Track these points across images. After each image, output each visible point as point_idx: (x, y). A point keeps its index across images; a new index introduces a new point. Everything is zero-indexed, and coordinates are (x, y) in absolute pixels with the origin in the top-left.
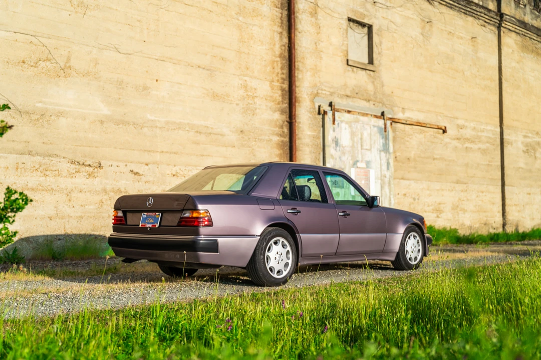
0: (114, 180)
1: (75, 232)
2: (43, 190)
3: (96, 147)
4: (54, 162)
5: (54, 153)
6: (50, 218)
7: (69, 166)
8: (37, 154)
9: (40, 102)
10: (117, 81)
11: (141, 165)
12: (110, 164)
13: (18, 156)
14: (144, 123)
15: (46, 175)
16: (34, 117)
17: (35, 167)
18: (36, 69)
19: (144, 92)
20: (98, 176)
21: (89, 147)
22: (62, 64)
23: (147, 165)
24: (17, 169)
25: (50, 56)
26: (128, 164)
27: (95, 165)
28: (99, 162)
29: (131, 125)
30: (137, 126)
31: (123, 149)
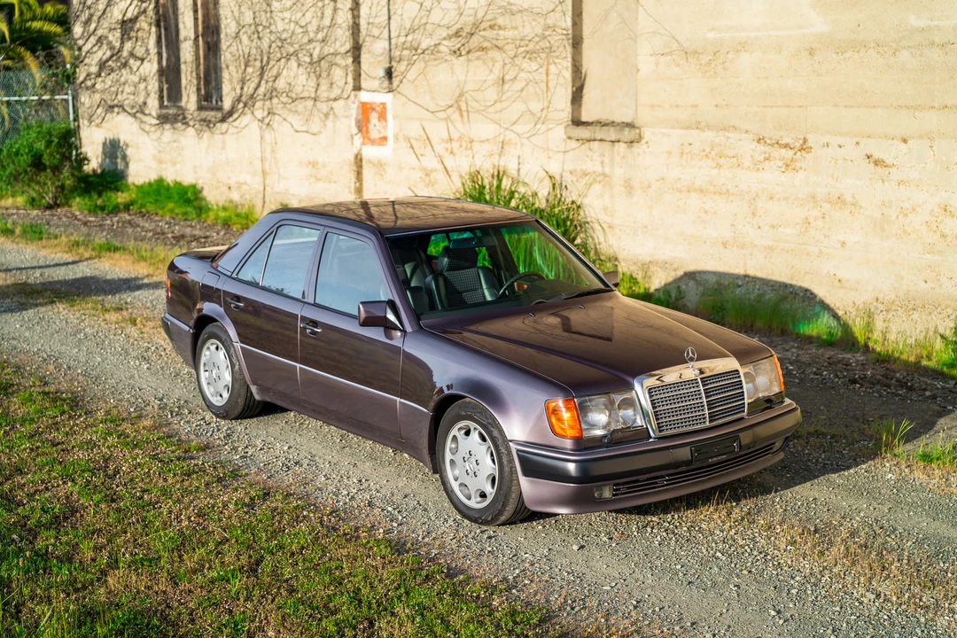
0: (832, 176)
1: (760, 274)
2: (715, 193)
3: (800, 107)
4: (731, 140)
5: (732, 124)
6: (725, 245)
7: (754, 147)
8: (709, 127)
9: (713, 29)
11: (890, 142)
12: (825, 141)
13: (683, 131)
14: (903, 38)
15: (719, 166)
16: (705, 59)
17: (704, 150)
20: (801, 168)
21: (788, 106)
23: (905, 141)
24: (682, 153)
26: (862, 141)
27: (798, 145)
28: (805, 138)
29: (872, 49)
30: (885, 49)
31: (853, 107)
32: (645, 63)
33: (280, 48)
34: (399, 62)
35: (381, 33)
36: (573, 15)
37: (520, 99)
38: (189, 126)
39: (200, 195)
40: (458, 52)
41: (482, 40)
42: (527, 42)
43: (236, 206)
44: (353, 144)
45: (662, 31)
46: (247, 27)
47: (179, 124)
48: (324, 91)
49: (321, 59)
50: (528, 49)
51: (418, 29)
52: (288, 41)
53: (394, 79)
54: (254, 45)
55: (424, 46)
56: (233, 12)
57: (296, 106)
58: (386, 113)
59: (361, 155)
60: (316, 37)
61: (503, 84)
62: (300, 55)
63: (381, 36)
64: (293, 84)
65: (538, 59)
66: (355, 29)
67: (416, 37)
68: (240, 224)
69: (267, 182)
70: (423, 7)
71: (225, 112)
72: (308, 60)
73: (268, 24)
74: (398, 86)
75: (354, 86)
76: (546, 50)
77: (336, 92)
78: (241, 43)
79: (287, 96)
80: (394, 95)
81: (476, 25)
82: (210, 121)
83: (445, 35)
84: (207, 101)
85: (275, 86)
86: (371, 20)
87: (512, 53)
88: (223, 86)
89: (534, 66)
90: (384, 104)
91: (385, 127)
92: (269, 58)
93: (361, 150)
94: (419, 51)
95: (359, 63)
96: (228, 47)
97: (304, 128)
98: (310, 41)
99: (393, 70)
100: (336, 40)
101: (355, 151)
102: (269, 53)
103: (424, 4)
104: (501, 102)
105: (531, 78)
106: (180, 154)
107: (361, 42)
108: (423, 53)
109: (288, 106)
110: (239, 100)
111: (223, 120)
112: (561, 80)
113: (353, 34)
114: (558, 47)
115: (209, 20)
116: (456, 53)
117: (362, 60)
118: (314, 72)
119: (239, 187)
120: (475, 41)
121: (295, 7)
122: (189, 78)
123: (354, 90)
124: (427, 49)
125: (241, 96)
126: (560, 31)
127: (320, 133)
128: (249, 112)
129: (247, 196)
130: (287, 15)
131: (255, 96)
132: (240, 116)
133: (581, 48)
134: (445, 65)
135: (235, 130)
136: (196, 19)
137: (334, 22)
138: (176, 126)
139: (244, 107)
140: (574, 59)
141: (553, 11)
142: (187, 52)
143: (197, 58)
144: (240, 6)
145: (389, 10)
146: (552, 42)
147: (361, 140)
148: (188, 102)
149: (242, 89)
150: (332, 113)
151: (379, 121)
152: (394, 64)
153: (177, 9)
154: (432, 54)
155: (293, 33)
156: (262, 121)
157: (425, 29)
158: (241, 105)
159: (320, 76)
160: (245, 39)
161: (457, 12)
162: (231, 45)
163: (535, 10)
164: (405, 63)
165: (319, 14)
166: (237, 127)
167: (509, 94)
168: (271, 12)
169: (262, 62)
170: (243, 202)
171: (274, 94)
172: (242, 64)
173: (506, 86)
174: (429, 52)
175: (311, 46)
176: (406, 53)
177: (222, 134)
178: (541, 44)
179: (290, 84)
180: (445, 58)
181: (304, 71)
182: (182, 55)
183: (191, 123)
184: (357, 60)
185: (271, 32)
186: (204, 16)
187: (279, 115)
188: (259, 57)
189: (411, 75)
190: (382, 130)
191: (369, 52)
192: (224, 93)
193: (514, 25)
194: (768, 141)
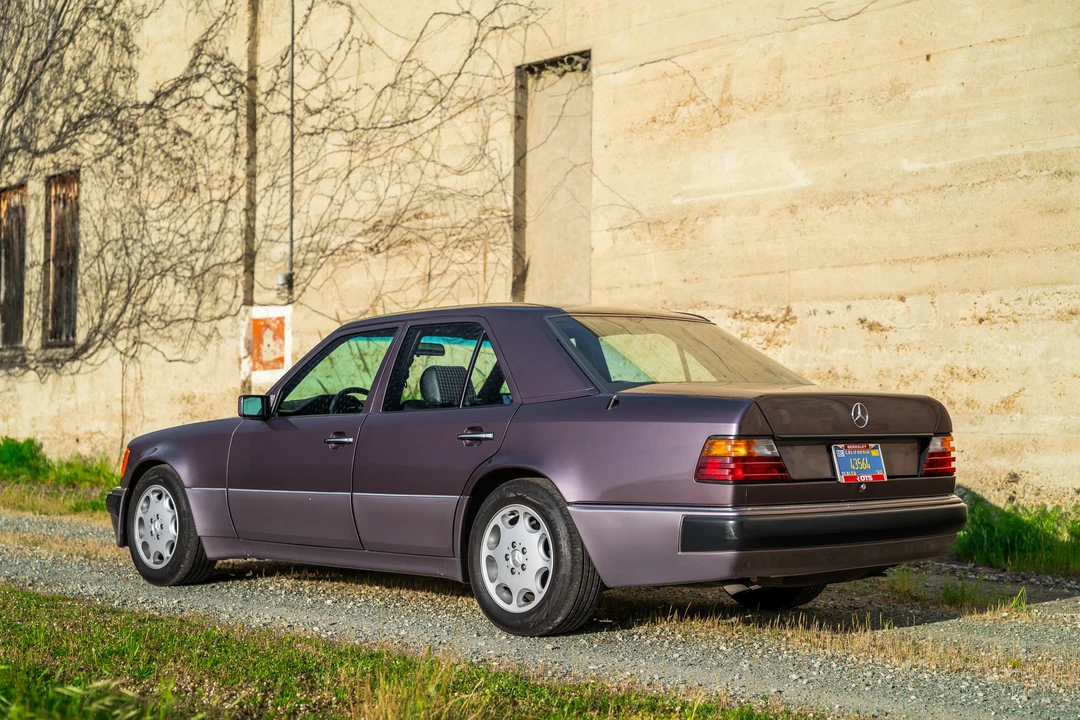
0: (821, 348)
3: (781, 272)
5: (703, 300)
7: (729, 324)
8: (676, 306)
9: (679, 195)
10: (827, 97)
11: (886, 301)
12: (812, 308)
14: (895, 184)
16: (670, 228)
18: (672, 127)
19: (892, 103)
20: (785, 342)
21: (768, 273)
22: (715, 100)
23: (902, 299)
25: (695, 90)
26: (854, 304)
27: (780, 316)
28: (788, 308)
29: (861, 201)
30: (876, 199)
31: (842, 266)
32: (601, 240)
33: (153, 263)
34: (302, 267)
35: (282, 235)
36: (515, 193)
37: (450, 296)
38: (30, 369)
39: (38, 454)
40: (375, 249)
41: (405, 232)
42: (460, 229)
43: (85, 462)
44: (240, 369)
45: (620, 202)
46: (114, 243)
47: (17, 369)
48: (208, 309)
49: (205, 271)
50: (460, 237)
51: (327, 226)
52: (165, 254)
53: (295, 288)
54: (121, 262)
55: (333, 245)
56: (95, 227)
57: (170, 330)
58: (283, 329)
59: (250, 382)
60: (200, 246)
61: (429, 281)
62: (178, 270)
63: (281, 239)
64: (167, 305)
65: (473, 248)
66: (249, 233)
67: (324, 236)
68: (89, 481)
69: (127, 428)
70: (335, 201)
71: (77, 347)
72: (188, 274)
73: (139, 237)
74: (300, 295)
75: (244, 300)
76: (483, 237)
77: (222, 308)
78: (103, 262)
79: (160, 319)
80: (295, 307)
81: (399, 216)
82: (57, 360)
83: (359, 230)
84: (55, 337)
85: (145, 309)
86: (269, 222)
87: (441, 244)
88: (78, 316)
89: (468, 256)
90: (281, 320)
91: (282, 347)
92: (138, 276)
93: (250, 376)
94: (328, 252)
95: (252, 273)
96: (87, 269)
97: (179, 357)
98: (192, 252)
99: (294, 277)
100: (225, 246)
101: (243, 377)
102: (140, 270)
103: (335, 198)
104: (426, 302)
105: (464, 270)
106: (14, 405)
107: (255, 249)
108: (332, 254)
109: (160, 332)
110: (96, 331)
111: (74, 357)
112: (500, 269)
113: (246, 238)
114: (497, 232)
115: (64, 240)
116: (373, 250)
117: (257, 270)
118: (196, 288)
119: (89, 439)
120: (397, 234)
121: (175, 213)
122: (34, 311)
123: (244, 304)
124: (337, 249)
125: (100, 325)
126: (499, 213)
127: (200, 360)
128: (110, 343)
129: (101, 449)
130: (165, 224)
131: (118, 323)
132: (97, 350)
133: (524, 233)
134: (359, 265)
135: (90, 368)
136: (47, 241)
137: (223, 226)
138: (12, 371)
139: (103, 339)
140: (515, 244)
141: (491, 191)
142: (33, 280)
143: (46, 287)
144: (105, 220)
145: (292, 208)
146: (490, 227)
147: (251, 364)
148: (30, 339)
149: (102, 317)
150: (215, 334)
151: (275, 339)
152: (295, 270)
153: (25, 230)
154: (343, 253)
155: (171, 244)
156: (124, 353)
157: (335, 227)
158: (100, 336)
159: (203, 291)
160: (109, 257)
161: (375, 203)
162: (91, 266)
163: (470, 193)
164: (309, 268)
165: (205, 219)
166: (92, 365)
167: (437, 291)
168: (145, 222)
169: (129, 282)
170: (93, 455)
171: (142, 319)
172: (104, 288)
173: (433, 283)
174: (340, 251)
175: (194, 258)
176: (311, 255)
177: (72, 374)
178: (476, 230)
179: (164, 305)
180: (359, 257)
181: (183, 287)
182: (26, 284)
183: (33, 366)
184: (250, 270)
185: (143, 246)
186: (57, 236)
187: (148, 344)
188: (126, 277)
189: (315, 282)
190: (278, 350)
191: (265, 259)
192: (78, 325)
193: (444, 211)
194: (746, 316)
